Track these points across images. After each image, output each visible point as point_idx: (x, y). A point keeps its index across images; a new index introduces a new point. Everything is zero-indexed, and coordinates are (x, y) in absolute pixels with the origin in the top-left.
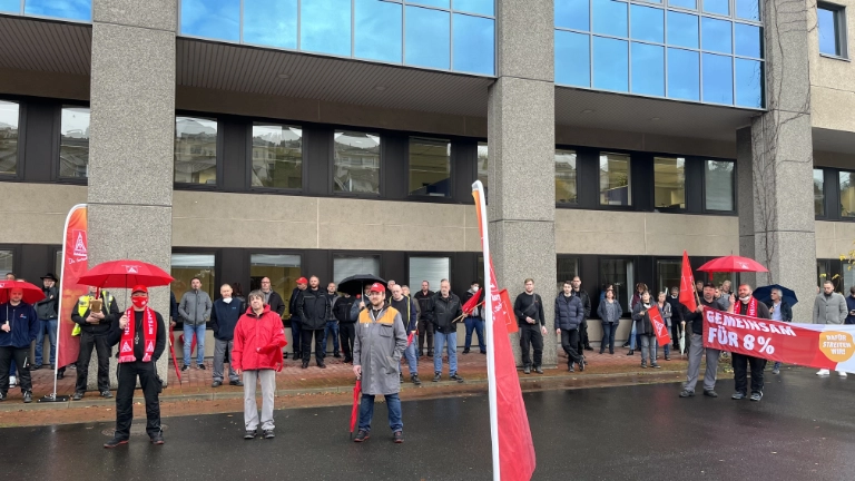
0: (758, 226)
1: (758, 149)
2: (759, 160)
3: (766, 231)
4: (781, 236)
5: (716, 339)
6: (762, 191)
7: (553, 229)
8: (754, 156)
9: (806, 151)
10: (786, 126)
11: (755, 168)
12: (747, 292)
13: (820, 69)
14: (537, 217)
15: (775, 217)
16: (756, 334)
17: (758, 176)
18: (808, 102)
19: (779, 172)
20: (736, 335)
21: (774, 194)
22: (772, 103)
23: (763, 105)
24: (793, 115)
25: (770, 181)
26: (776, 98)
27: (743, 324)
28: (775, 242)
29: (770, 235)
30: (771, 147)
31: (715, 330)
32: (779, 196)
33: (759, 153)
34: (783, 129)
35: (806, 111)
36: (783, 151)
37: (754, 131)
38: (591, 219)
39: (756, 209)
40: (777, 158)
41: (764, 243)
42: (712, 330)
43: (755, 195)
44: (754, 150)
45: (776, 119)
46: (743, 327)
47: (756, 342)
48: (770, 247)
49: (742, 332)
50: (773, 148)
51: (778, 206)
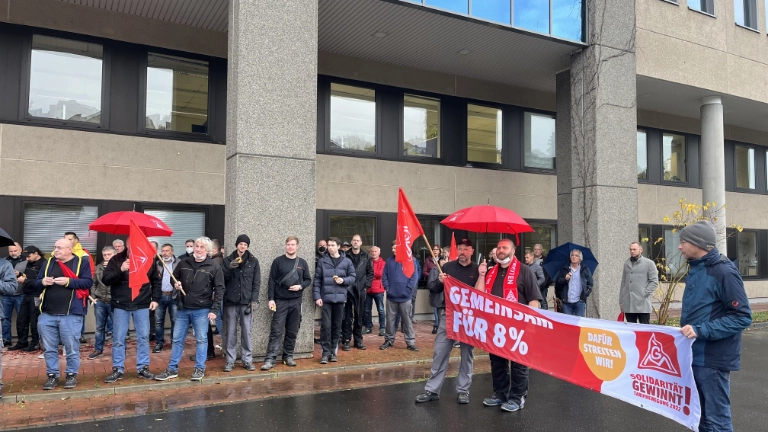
0: (576, 181)
1: (578, 90)
2: (578, 104)
3: (584, 187)
4: (600, 192)
5: (461, 327)
6: (580, 139)
7: (313, 171)
8: (573, 99)
9: (630, 96)
10: (609, 63)
11: (573, 113)
12: (507, 252)
13: (647, 10)
14: (289, 152)
15: (594, 169)
16: (509, 323)
17: (577, 123)
18: (633, 38)
19: (599, 118)
20: (485, 323)
21: (594, 142)
22: (593, 36)
23: (583, 39)
24: (616, 52)
25: (590, 127)
26: (598, 30)
27: (493, 307)
28: (594, 199)
29: (588, 190)
30: (591, 89)
31: (460, 315)
32: (599, 145)
33: (578, 96)
34: (605, 68)
35: (630, 50)
36: (603, 94)
37: (574, 71)
38: (392, 171)
39: (574, 161)
40: (598, 101)
41: (582, 200)
42: (456, 315)
43: (573, 144)
44: (573, 93)
45: (597, 54)
46: (491, 311)
47: (507, 335)
48: (588, 204)
49: (492, 320)
50: (593, 89)
51: (598, 155)
